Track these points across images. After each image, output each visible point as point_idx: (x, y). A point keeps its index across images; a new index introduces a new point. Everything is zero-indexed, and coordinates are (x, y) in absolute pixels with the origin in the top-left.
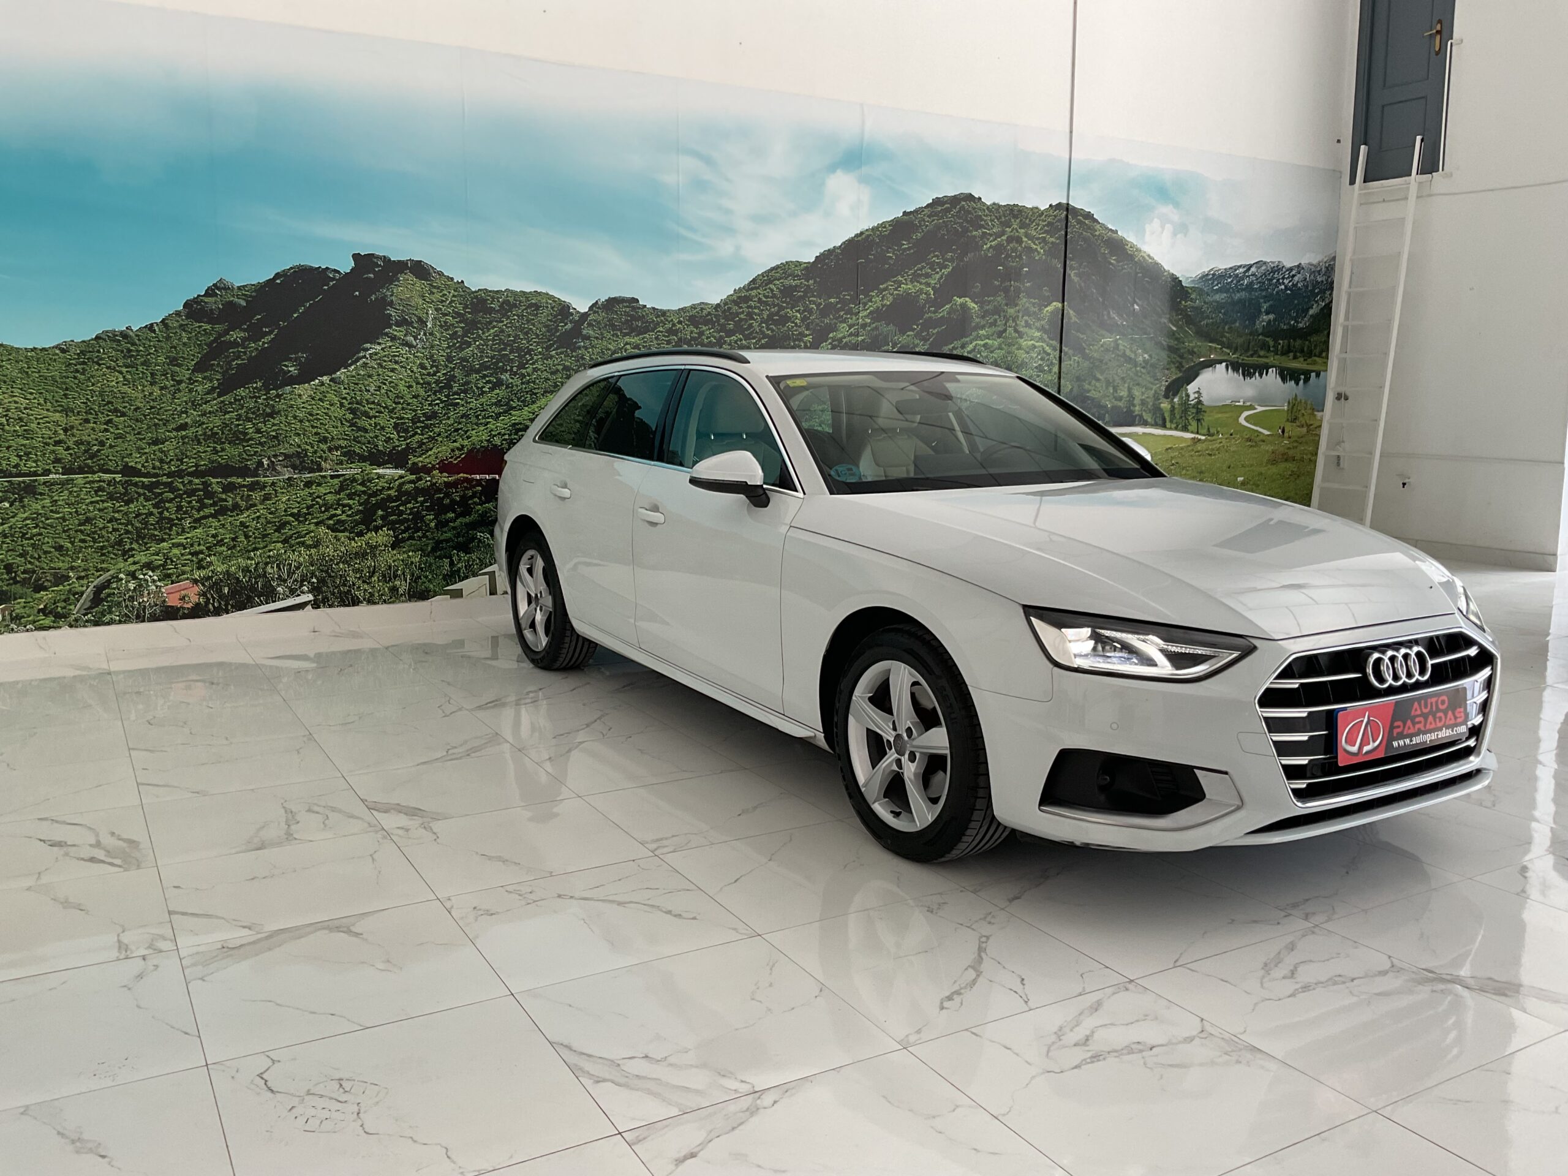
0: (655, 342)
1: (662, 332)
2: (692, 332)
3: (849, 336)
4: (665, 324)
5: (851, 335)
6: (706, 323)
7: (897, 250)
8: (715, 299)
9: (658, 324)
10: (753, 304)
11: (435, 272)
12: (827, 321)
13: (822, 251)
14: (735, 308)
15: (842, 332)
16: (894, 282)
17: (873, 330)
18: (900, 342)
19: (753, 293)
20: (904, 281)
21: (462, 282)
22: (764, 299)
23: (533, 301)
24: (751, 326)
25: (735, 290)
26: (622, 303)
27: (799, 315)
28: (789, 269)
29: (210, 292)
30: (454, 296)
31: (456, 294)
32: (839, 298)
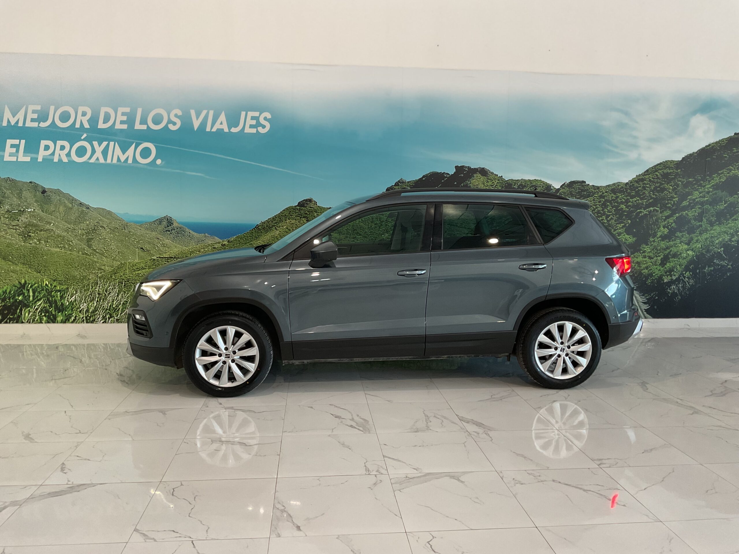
0: (593, 202)
1: (597, 197)
2: (612, 197)
3: (699, 198)
4: (599, 193)
5: (701, 197)
6: (621, 192)
7: (730, 153)
8: (626, 181)
9: (595, 193)
10: (646, 182)
11: (490, 173)
12: (687, 190)
13: (686, 155)
14: (636, 185)
15: (695, 196)
16: (727, 169)
17: (713, 194)
18: (729, 201)
19: (647, 177)
20: (734, 169)
21: (502, 176)
22: (652, 180)
23: (534, 184)
24: (644, 193)
25: (637, 175)
26: (577, 183)
27: (671, 188)
28: (667, 164)
29: (397, 184)
30: (497, 183)
31: (499, 182)
32: (695, 179)
